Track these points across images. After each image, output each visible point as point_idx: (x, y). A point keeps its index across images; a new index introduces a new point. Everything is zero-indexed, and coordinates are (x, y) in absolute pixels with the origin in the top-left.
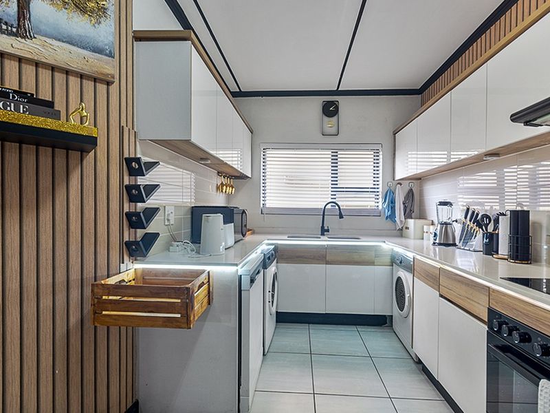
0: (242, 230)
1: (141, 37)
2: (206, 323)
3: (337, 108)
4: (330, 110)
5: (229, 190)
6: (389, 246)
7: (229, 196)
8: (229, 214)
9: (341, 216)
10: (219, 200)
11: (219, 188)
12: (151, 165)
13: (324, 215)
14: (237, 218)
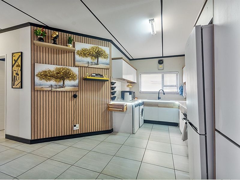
0: (134, 97)
1: (113, 59)
2: (126, 114)
3: (163, 62)
4: (161, 62)
5: (130, 86)
6: (177, 103)
7: (130, 88)
8: (130, 93)
9: (164, 94)
10: (128, 89)
11: (128, 86)
12: (115, 83)
13: (159, 94)
14: (132, 94)
